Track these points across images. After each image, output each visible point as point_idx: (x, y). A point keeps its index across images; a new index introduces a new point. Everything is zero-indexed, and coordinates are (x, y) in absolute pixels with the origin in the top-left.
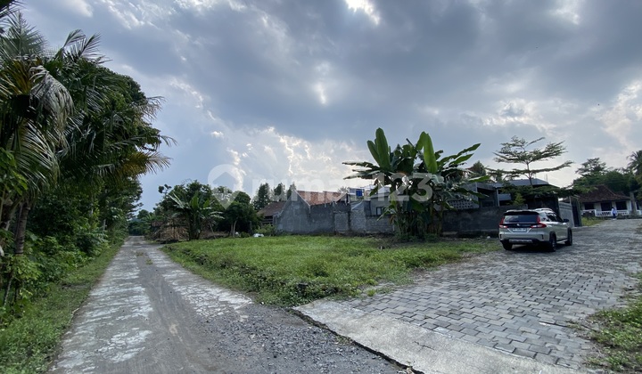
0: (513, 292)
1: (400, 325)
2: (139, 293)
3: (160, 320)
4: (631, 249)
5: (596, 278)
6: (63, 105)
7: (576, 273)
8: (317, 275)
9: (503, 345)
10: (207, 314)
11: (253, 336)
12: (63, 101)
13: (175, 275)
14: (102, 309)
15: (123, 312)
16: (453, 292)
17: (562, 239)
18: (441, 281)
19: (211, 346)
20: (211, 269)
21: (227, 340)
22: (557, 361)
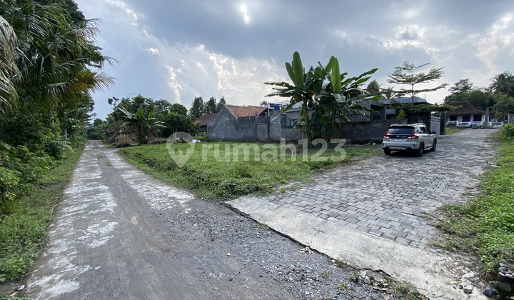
0: (386, 190)
1: (303, 215)
2: (104, 191)
3: (123, 213)
4: (478, 155)
5: (448, 179)
7: (434, 175)
8: (243, 176)
9: (375, 231)
10: (159, 208)
11: (196, 225)
13: (130, 176)
14: (76, 205)
15: (93, 207)
16: (344, 189)
17: (428, 146)
18: (335, 180)
19: (164, 233)
20: (159, 170)
21: (177, 228)
22: (410, 242)
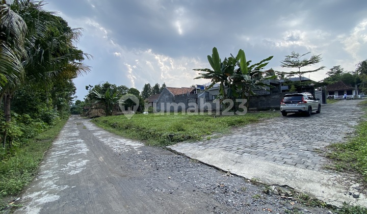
0: (286, 136)
1: (224, 153)
2: (80, 143)
3: (93, 155)
4: (353, 114)
5: (332, 129)
6: (21, 29)
7: (321, 126)
8: (179, 131)
9: (279, 160)
10: (119, 151)
11: (145, 160)
12: (21, 27)
13: (100, 134)
14: (61, 151)
15: (72, 151)
16: (253, 137)
17: (314, 109)
18: (247, 132)
19: (122, 166)
20: (120, 130)
21: (131, 162)
22: (307, 167)
